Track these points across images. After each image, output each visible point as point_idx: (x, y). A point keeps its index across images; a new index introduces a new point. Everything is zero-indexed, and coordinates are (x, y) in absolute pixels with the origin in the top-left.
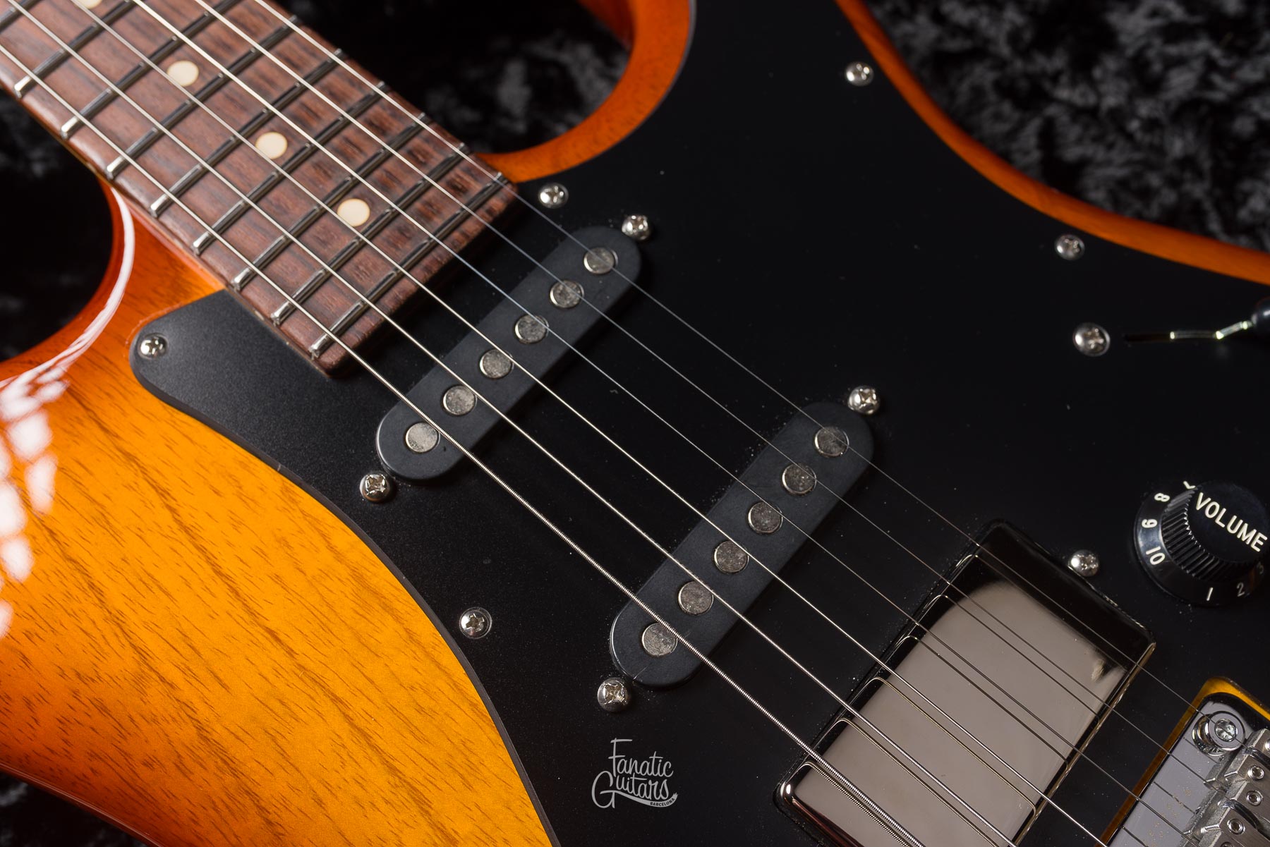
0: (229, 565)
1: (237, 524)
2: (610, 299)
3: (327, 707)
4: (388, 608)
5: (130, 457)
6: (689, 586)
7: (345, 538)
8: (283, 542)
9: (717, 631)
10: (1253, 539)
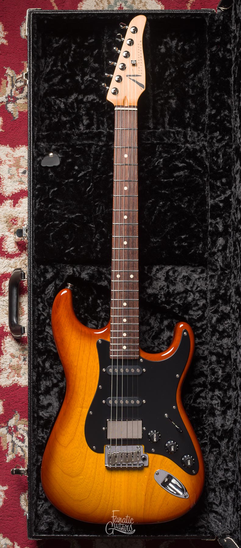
0: (89, 365)
1: (92, 362)
2: (135, 374)
3: (85, 381)
4: (96, 379)
5: (90, 349)
6: (116, 401)
7: (98, 371)
8: (94, 367)
9: (114, 406)
10: (155, 440)
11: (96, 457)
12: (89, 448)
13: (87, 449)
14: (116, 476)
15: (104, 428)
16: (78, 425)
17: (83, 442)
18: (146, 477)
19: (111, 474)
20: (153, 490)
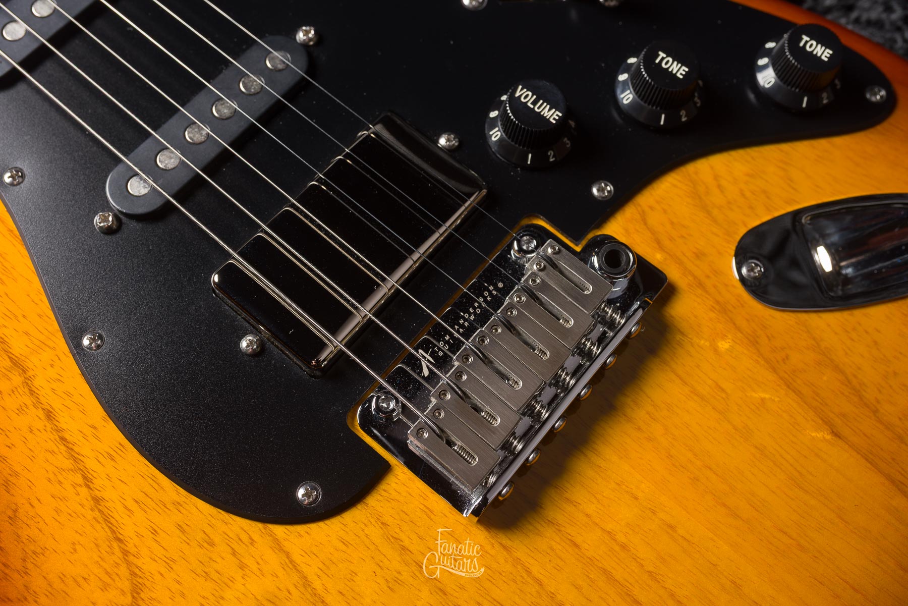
6: (165, 152)
10: (552, 115)
11: (375, 532)
12: (279, 530)
13: (278, 546)
14: (591, 509)
15: (244, 344)
16: (88, 481)
17: (217, 539)
18: (724, 345)
19: (549, 532)
20: (837, 368)
